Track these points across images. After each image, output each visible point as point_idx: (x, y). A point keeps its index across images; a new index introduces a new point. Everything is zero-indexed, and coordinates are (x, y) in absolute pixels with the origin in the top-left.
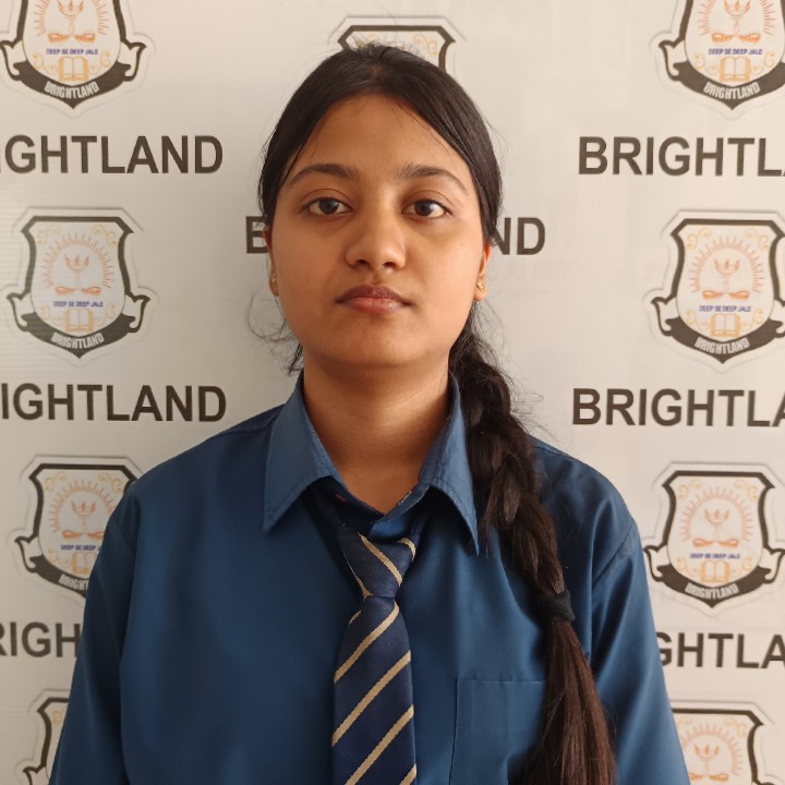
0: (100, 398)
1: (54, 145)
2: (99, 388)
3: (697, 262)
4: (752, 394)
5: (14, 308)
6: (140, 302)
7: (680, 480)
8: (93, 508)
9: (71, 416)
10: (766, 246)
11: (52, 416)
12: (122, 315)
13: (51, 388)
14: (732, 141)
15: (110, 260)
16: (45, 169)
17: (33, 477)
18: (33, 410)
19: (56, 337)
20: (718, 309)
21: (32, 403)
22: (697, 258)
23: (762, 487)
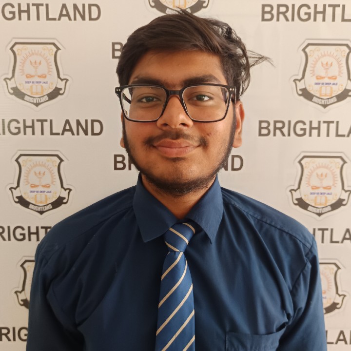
0: (47, 125)
1: (24, 8)
2: (46, 121)
3: (314, 63)
4: (338, 122)
5: (7, 84)
6: (65, 81)
7: (305, 159)
8: (44, 174)
9: (33, 134)
10: (344, 56)
11: (25, 134)
12: (56, 88)
13: (24, 121)
14: (330, 6)
15: (50, 62)
16: (20, 19)
17: (17, 160)
18: (16, 131)
19: (26, 98)
20: (323, 84)
21: (16, 128)
22: (313, 61)
23: (342, 163)
